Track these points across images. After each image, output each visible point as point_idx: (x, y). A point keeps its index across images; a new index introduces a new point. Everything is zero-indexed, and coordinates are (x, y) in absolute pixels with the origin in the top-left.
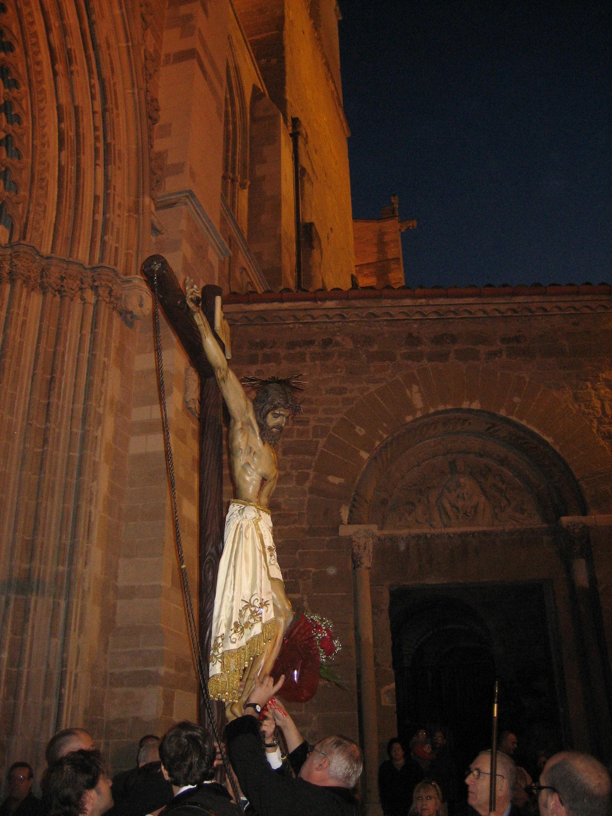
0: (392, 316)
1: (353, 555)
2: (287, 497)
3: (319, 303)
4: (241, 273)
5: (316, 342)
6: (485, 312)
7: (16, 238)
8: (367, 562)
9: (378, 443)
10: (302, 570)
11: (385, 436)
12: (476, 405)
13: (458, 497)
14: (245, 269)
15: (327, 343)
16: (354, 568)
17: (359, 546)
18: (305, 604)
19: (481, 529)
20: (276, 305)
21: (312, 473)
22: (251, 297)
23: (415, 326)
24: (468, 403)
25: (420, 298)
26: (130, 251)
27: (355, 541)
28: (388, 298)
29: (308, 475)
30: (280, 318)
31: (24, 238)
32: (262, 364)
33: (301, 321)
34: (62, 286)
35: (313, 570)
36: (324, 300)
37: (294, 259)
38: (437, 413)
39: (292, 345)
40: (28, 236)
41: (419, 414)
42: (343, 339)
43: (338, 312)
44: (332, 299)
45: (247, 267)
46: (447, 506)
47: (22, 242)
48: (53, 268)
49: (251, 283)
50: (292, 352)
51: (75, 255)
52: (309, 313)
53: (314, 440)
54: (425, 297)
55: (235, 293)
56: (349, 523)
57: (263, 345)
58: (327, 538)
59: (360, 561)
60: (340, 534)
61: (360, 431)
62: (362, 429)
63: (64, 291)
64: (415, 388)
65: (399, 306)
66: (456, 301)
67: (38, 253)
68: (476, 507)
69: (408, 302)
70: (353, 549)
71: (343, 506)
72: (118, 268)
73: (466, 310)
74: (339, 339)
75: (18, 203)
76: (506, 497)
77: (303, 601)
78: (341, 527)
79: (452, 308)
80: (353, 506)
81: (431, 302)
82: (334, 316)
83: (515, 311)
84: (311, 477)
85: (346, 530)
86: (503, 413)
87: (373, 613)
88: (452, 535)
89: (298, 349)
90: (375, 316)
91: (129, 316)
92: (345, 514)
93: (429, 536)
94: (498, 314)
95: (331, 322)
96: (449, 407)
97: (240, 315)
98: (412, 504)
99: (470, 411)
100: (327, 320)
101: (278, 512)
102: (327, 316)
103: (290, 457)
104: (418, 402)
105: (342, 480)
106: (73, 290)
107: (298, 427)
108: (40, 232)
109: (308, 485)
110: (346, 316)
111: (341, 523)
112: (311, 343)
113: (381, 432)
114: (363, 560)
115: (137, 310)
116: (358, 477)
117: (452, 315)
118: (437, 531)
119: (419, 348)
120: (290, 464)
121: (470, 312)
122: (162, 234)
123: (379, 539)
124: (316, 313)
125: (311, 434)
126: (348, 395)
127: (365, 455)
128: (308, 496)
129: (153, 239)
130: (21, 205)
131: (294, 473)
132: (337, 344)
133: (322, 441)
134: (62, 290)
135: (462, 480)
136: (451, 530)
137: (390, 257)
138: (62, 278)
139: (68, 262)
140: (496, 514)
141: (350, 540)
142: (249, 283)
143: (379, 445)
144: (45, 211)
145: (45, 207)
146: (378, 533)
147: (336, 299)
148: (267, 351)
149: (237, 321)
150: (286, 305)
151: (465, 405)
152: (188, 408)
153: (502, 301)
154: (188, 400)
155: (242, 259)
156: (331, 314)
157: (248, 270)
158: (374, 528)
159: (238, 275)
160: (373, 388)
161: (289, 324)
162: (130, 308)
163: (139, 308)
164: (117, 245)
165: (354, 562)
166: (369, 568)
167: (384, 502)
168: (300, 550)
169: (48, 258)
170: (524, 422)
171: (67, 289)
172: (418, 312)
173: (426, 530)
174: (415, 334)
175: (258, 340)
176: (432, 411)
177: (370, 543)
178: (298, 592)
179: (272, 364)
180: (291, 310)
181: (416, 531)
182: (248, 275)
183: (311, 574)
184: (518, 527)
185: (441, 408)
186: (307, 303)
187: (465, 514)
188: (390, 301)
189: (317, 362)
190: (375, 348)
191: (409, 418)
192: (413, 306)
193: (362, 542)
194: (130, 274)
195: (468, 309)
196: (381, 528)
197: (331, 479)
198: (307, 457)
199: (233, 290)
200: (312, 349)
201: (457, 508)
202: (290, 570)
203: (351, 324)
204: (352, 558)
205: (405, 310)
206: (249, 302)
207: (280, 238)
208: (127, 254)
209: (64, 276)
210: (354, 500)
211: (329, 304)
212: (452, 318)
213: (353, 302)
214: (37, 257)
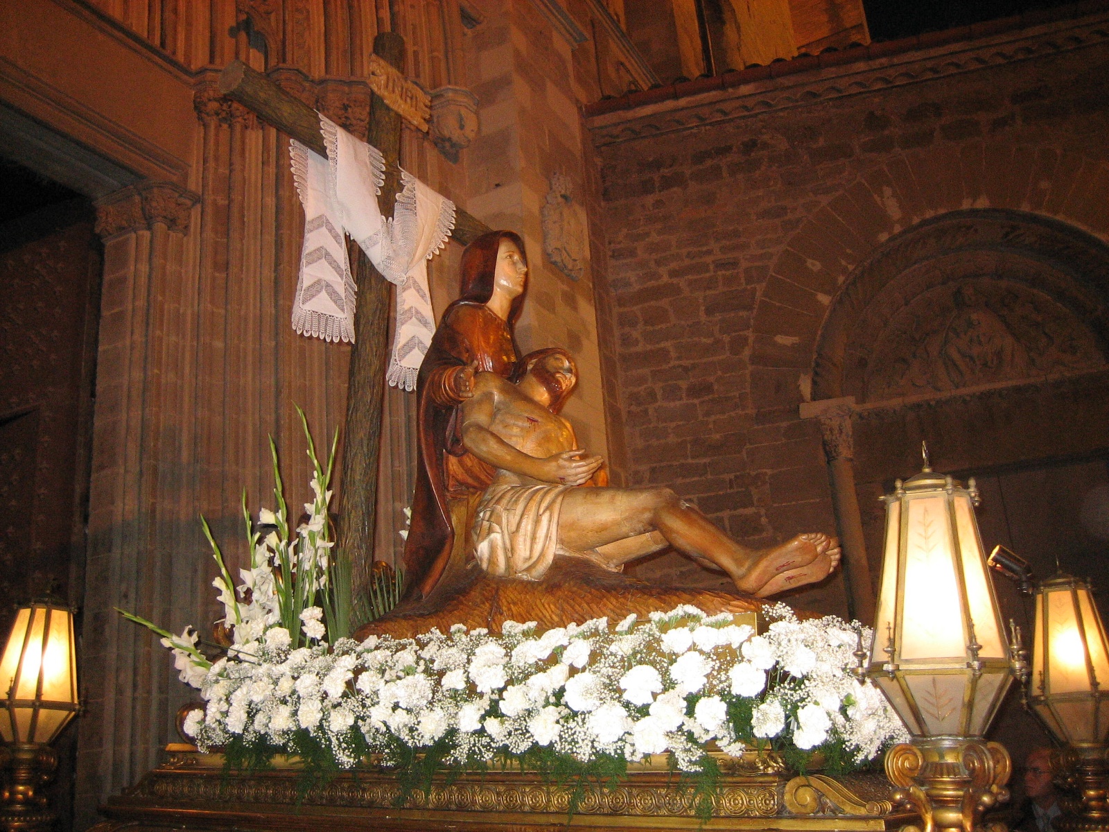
0: (839, 91)
1: (825, 444)
2: (719, 373)
3: (730, 90)
4: (618, 70)
5: (734, 149)
6: (979, 60)
7: (273, 62)
8: (845, 452)
9: (841, 279)
10: (753, 473)
11: (851, 267)
12: (982, 203)
13: (971, 341)
14: (622, 64)
15: (750, 146)
16: (828, 462)
17: (831, 430)
18: (764, 520)
19: (1011, 383)
20: (669, 104)
21: (750, 335)
22: (632, 98)
23: (877, 100)
24: (970, 201)
25: (877, 56)
26: (435, 54)
27: (825, 424)
28: (831, 66)
29: (746, 339)
30: (678, 122)
31: (284, 61)
32: (660, 191)
33: (708, 121)
34: (346, 118)
35: (769, 472)
36: (735, 85)
37: (698, 41)
38: (925, 223)
39: (700, 158)
40: (289, 56)
41: (897, 229)
42: (772, 138)
43: (760, 98)
44: (746, 82)
45: (623, 59)
46: (956, 356)
47: (281, 65)
48: (330, 95)
49: (635, 82)
50: (701, 167)
51: (358, 72)
52: (717, 107)
53: (749, 287)
54: (884, 55)
55: (609, 97)
56: (813, 399)
57: (658, 165)
58: (784, 424)
59: (835, 451)
60: (802, 417)
61: (814, 265)
62: (818, 263)
63: (350, 124)
64: (888, 191)
65: (848, 75)
66: (933, 52)
67: (306, 78)
68: (999, 354)
69: (861, 66)
70: (823, 436)
71: (802, 376)
72: (422, 81)
73: (952, 64)
74: (766, 138)
75: (268, 13)
76: (1045, 334)
77: (761, 516)
78: (802, 406)
79: (929, 64)
80: (816, 374)
81: (896, 61)
82: (755, 105)
83: (1029, 51)
84: (750, 341)
85: (809, 410)
86: (1025, 208)
87: (863, 524)
88: (968, 398)
89: (709, 162)
90: (814, 95)
91: (447, 145)
92: (806, 387)
93: (933, 403)
94: (1000, 60)
95: (751, 116)
96: (942, 211)
97: (620, 128)
98: (904, 360)
99: (973, 212)
100: (746, 113)
101: (711, 396)
102: (746, 108)
103: (718, 316)
104: (893, 210)
105: (795, 339)
106: (363, 121)
107: (723, 272)
108: (306, 47)
109: (747, 353)
110: (772, 103)
111: (802, 399)
112: (728, 149)
113: (843, 263)
114: (840, 449)
115: (456, 135)
116: (819, 333)
117: (929, 75)
118: (945, 395)
119: (886, 132)
120: (718, 327)
121: (958, 66)
122: (479, 23)
123: (861, 417)
124: (727, 106)
125: (743, 280)
126: (789, 216)
127: (824, 299)
128: (750, 368)
129: (469, 32)
130: (273, 16)
131: (726, 338)
132: (765, 145)
133: (760, 288)
134: (348, 123)
135: (974, 317)
136: (964, 391)
137: (848, 25)
138: (345, 107)
139: (350, 84)
140: (1033, 360)
141: (816, 424)
142: (631, 83)
143: (844, 282)
144: (308, 18)
145: (308, 12)
146: (858, 408)
147: (754, 81)
148: (665, 171)
149: (618, 136)
150: (683, 102)
151: (966, 205)
152: (552, 263)
153: (1005, 38)
154: (550, 251)
155: (616, 50)
156: (750, 103)
157: (627, 64)
158: (850, 401)
159: (611, 71)
160: (824, 200)
161: (692, 128)
162: (446, 133)
163: (459, 131)
164: (415, 48)
165: (827, 453)
166: (851, 460)
167: (862, 363)
168: (748, 446)
169: (322, 82)
170: (1060, 217)
171: (354, 122)
172: (877, 79)
173: (928, 395)
174: (878, 113)
175: (651, 159)
176: (916, 220)
177: (848, 424)
178: (752, 505)
179: (675, 189)
180: (692, 107)
181: (914, 399)
182: (628, 71)
183: (767, 477)
184: (1067, 374)
185: (929, 214)
186: (713, 93)
187: (985, 365)
188: (833, 69)
189: (740, 176)
190: (821, 142)
191: (883, 237)
192: (869, 71)
193: (835, 423)
194: (440, 85)
195: (955, 61)
196: (862, 400)
197: (780, 339)
198: (741, 314)
199: (607, 93)
200: (728, 159)
201: (971, 358)
202: (736, 476)
203: (781, 114)
204: (824, 449)
205: (859, 78)
206: (628, 107)
207: (672, 15)
208: (432, 59)
209: (346, 102)
210: (818, 365)
211: (745, 89)
212: (932, 79)
213: (780, 80)
214: (307, 84)
